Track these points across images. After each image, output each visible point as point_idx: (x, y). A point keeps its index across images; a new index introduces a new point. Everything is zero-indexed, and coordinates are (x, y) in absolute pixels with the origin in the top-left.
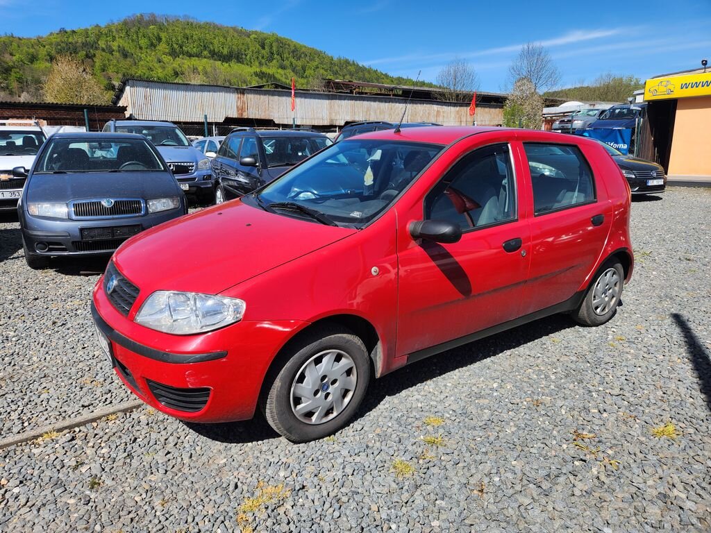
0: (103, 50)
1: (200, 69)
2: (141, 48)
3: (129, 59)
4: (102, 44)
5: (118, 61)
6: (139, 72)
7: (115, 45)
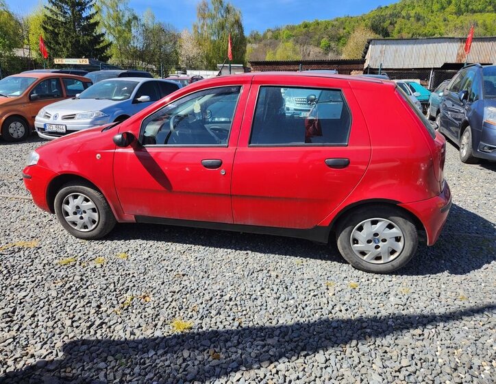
0: (403, 18)
1: (480, 22)
2: (432, 12)
3: (420, 22)
4: (404, 13)
5: (411, 25)
6: (426, 31)
7: (412, 13)
